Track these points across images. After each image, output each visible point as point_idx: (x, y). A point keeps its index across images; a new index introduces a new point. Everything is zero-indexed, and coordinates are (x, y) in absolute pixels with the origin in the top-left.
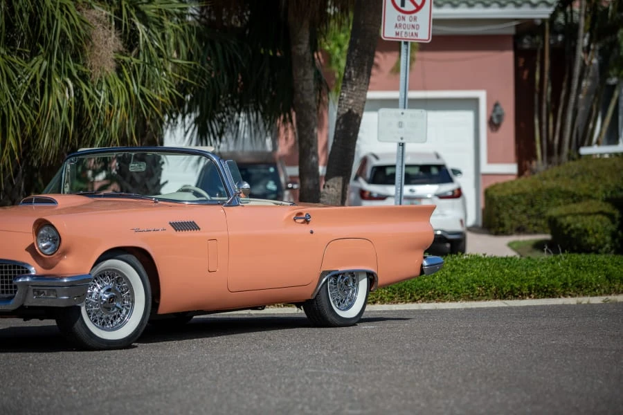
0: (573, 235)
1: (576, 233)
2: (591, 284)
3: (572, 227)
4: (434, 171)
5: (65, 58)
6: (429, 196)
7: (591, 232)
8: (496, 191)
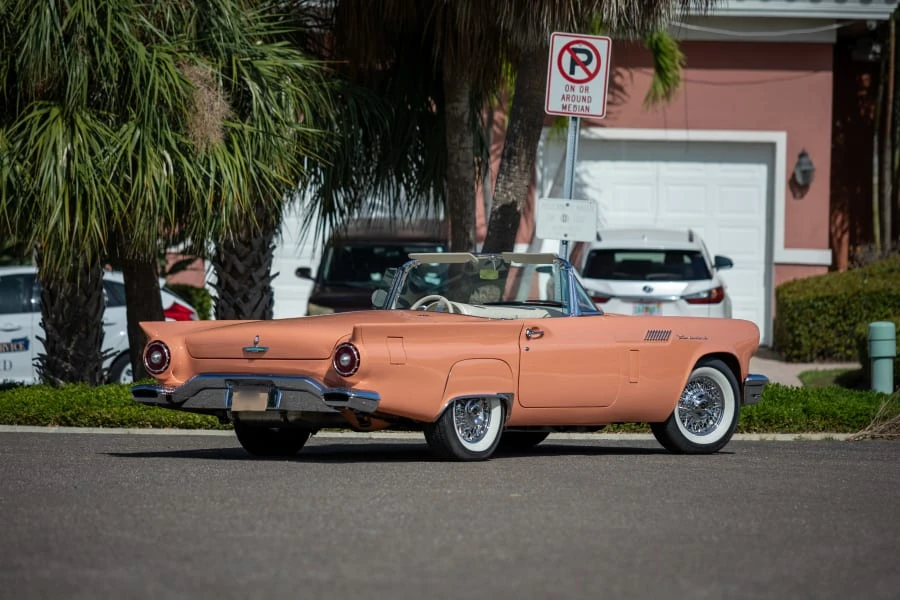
2: (783, 418)
4: (687, 260)
5: (161, 124)
6: (673, 298)
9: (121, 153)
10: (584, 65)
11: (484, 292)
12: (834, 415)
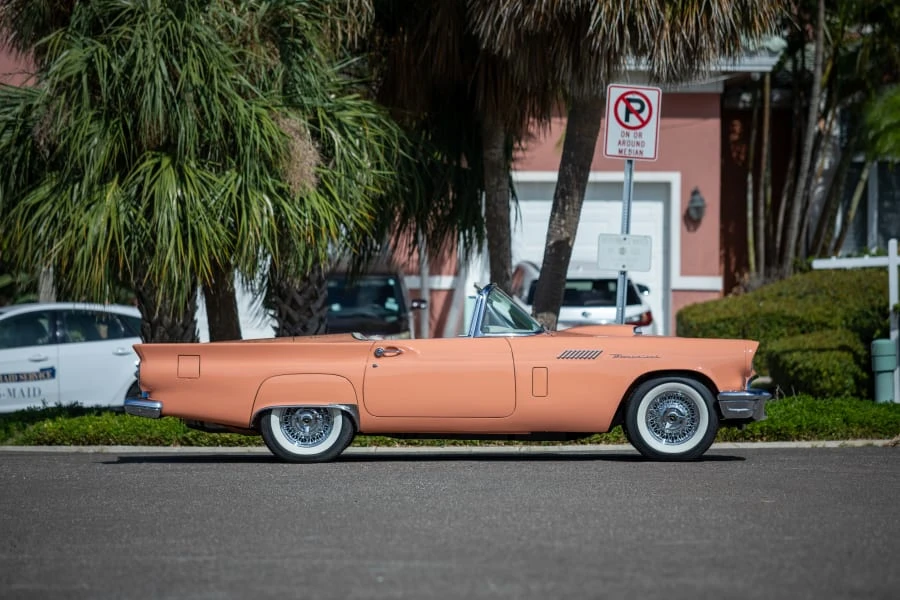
0: (801, 378)
1: (805, 374)
2: (827, 427)
3: (800, 366)
4: (612, 286)
7: (825, 374)
8: (693, 315)
9: (227, 196)
10: (638, 113)
11: (542, 317)
12: (869, 424)
